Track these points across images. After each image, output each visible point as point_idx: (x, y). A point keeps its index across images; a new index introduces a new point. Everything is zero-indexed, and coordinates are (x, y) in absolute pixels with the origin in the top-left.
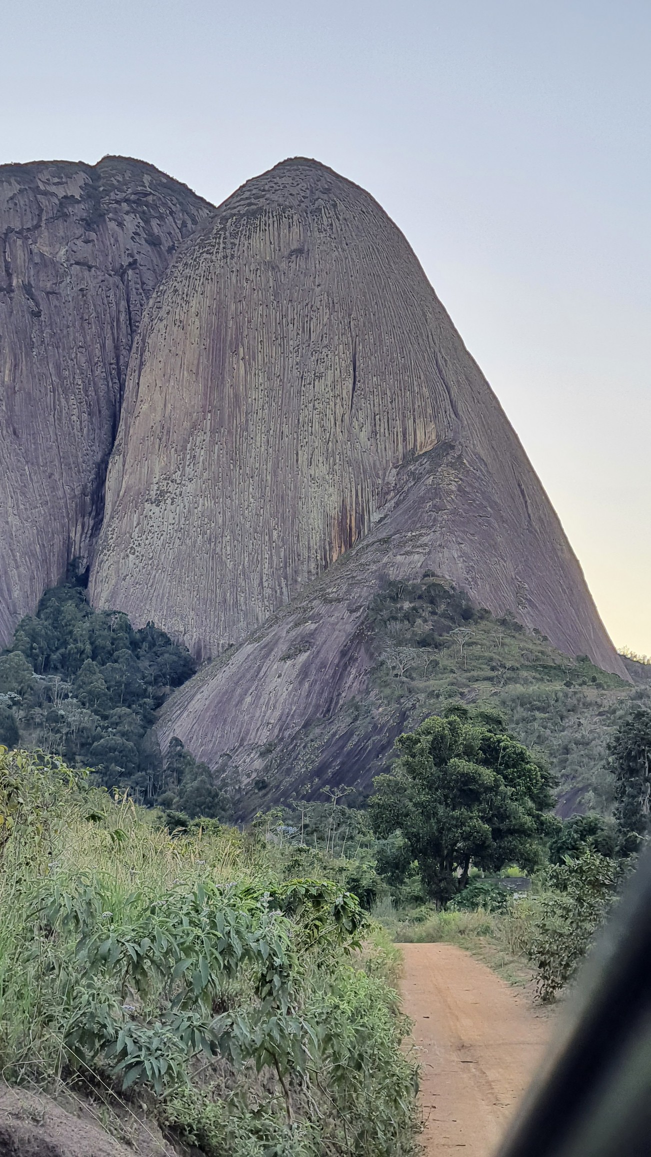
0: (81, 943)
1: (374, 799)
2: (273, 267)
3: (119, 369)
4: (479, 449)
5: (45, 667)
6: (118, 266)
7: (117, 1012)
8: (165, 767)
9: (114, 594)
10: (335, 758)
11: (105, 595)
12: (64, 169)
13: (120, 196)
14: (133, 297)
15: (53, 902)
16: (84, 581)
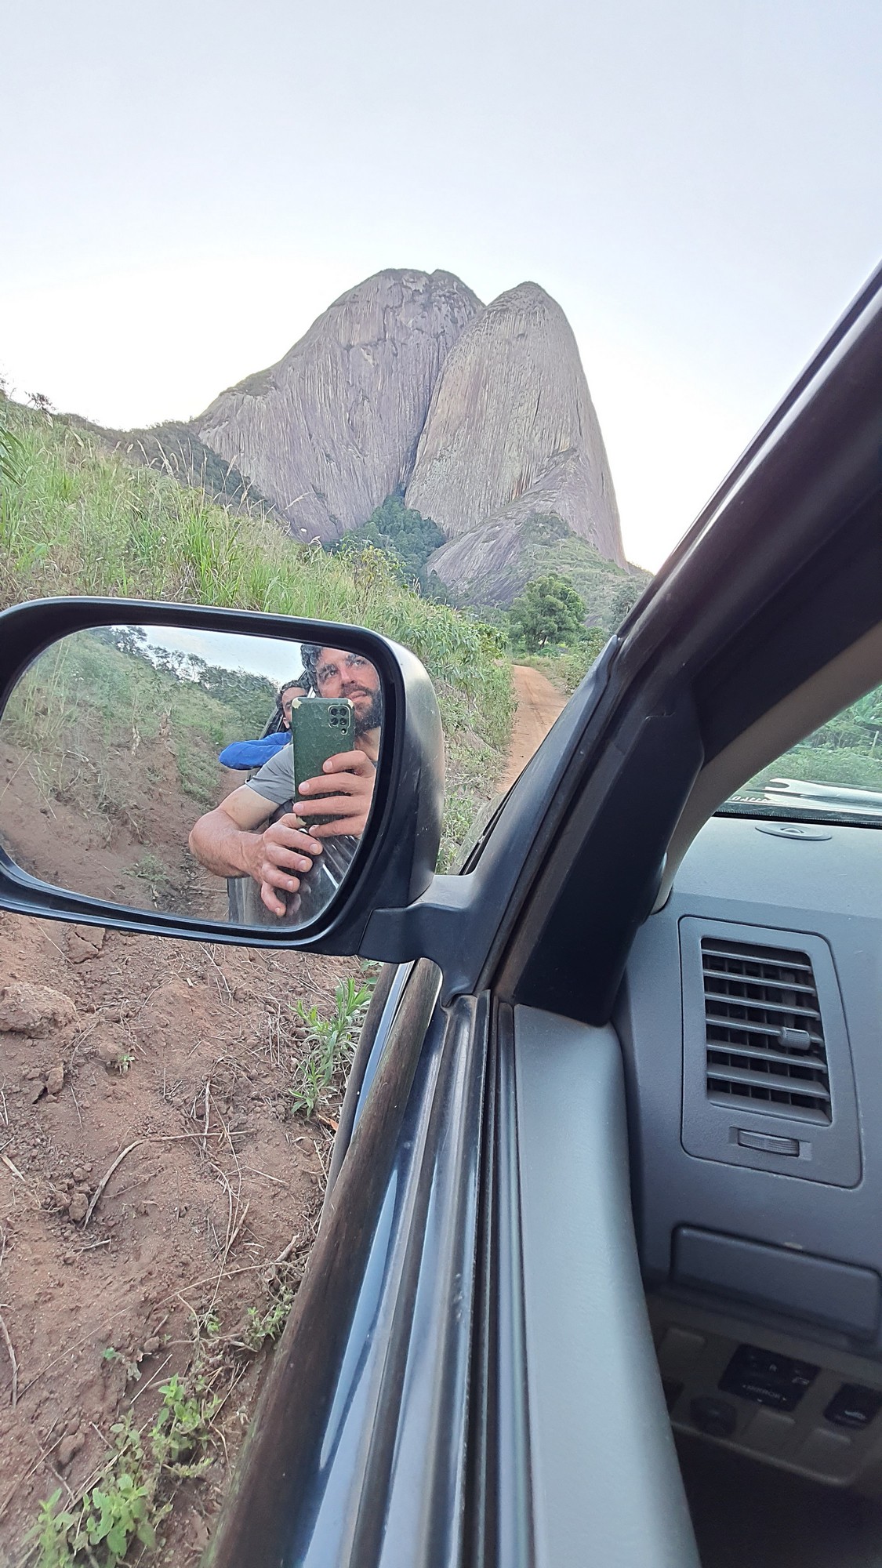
1: (512, 607)
2: (509, 343)
4: (587, 453)
5: (384, 531)
6: (436, 333)
9: (416, 502)
10: (499, 588)
11: (412, 502)
12: (416, 274)
13: (441, 293)
16: (404, 494)
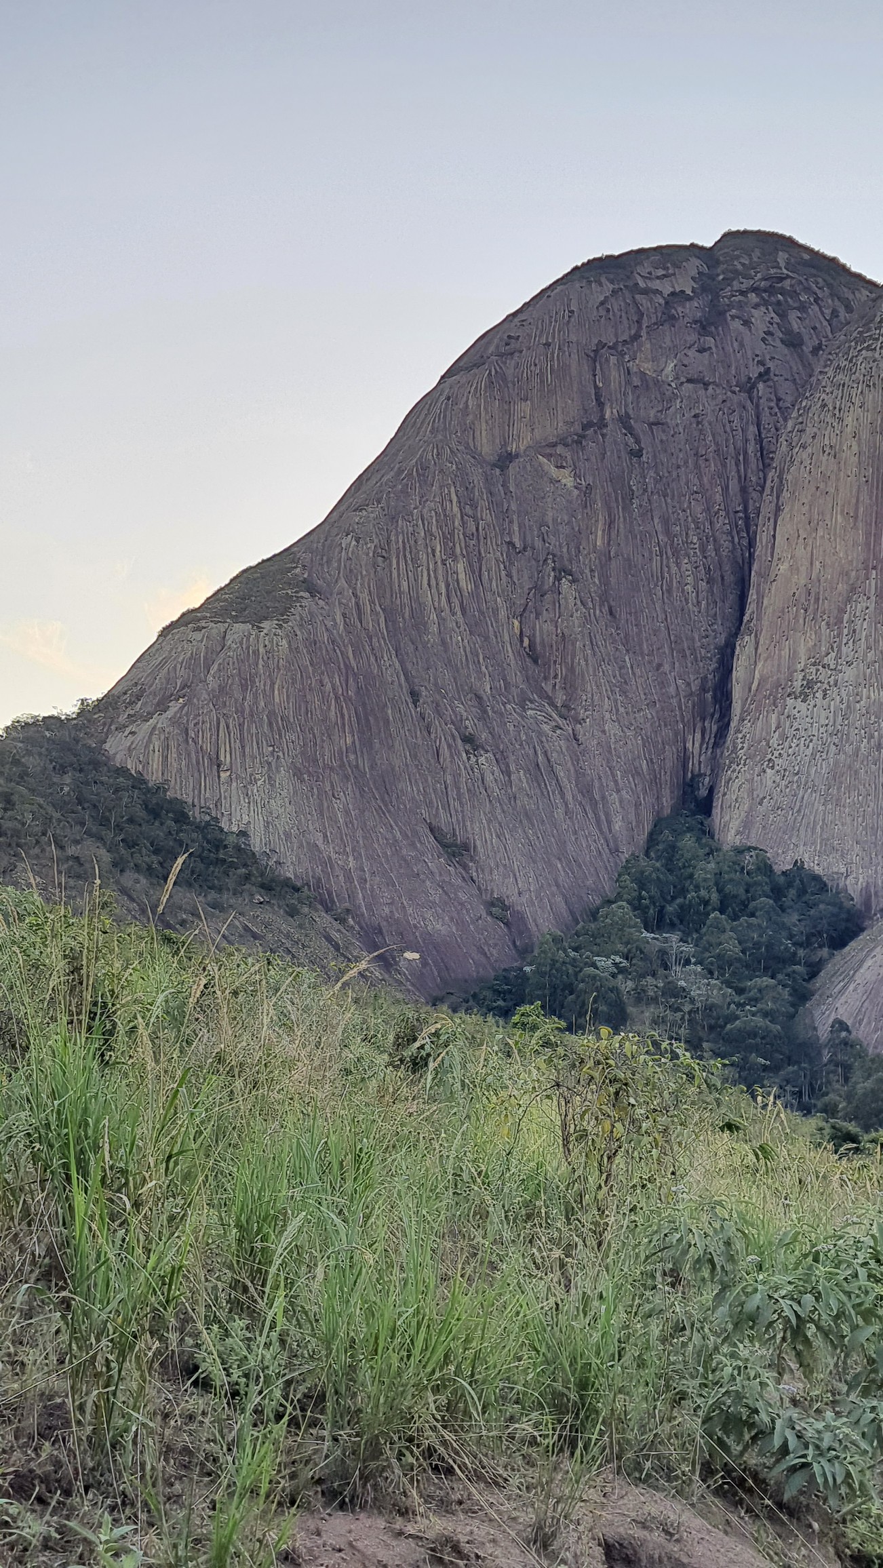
0: (719, 1298)
3: (747, 518)
5: (658, 923)
6: (744, 379)
7: (772, 1393)
8: (825, 1060)
9: (747, 824)
11: (734, 825)
12: (669, 256)
13: (747, 284)
14: (766, 418)
15: (680, 1240)
16: (705, 807)
